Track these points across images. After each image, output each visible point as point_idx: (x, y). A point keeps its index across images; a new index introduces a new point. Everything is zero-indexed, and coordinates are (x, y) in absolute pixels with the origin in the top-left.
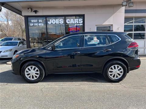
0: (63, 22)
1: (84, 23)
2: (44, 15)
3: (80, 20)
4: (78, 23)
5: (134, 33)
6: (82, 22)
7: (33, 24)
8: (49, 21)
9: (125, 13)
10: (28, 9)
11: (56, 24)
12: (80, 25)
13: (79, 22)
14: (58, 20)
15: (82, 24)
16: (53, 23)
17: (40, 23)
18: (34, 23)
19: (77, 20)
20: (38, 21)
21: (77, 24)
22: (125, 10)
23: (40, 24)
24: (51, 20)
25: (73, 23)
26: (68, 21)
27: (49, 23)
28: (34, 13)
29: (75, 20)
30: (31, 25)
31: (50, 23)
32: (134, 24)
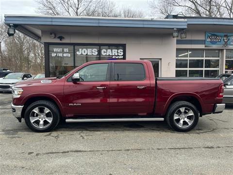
0: (97, 53)
1: (124, 55)
2: (72, 42)
3: (119, 51)
4: (116, 54)
5: (189, 70)
6: (122, 54)
7: (55, 54)
8: (79, 51)
9: (177, 44)
10: (51, 34)
11: (87, 55)
12: (120, 57)
13: (119, 54)
14: (91, 50)
15: (122, 57)
16: (84, 54)
17: (66, 53)
18: (57, 52)
19: (116, 50)
20: (63, 51)
21: (116, 56)
22: (177, 40)
23: (65, 55)
24: (80, 50)
25: (111, 54)
26: (104, 52)
27: (78, 53)
28: (59, 39)
29: (113, 50)
30: (54, 55)
31: (80, 54)
32: (189, 58)
